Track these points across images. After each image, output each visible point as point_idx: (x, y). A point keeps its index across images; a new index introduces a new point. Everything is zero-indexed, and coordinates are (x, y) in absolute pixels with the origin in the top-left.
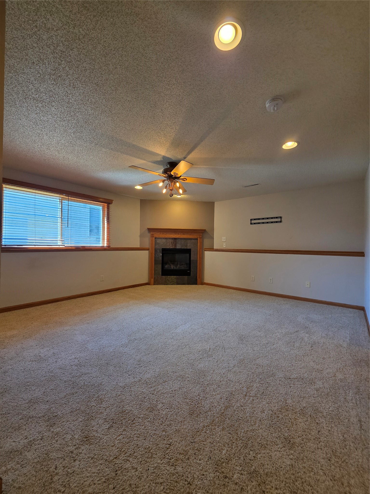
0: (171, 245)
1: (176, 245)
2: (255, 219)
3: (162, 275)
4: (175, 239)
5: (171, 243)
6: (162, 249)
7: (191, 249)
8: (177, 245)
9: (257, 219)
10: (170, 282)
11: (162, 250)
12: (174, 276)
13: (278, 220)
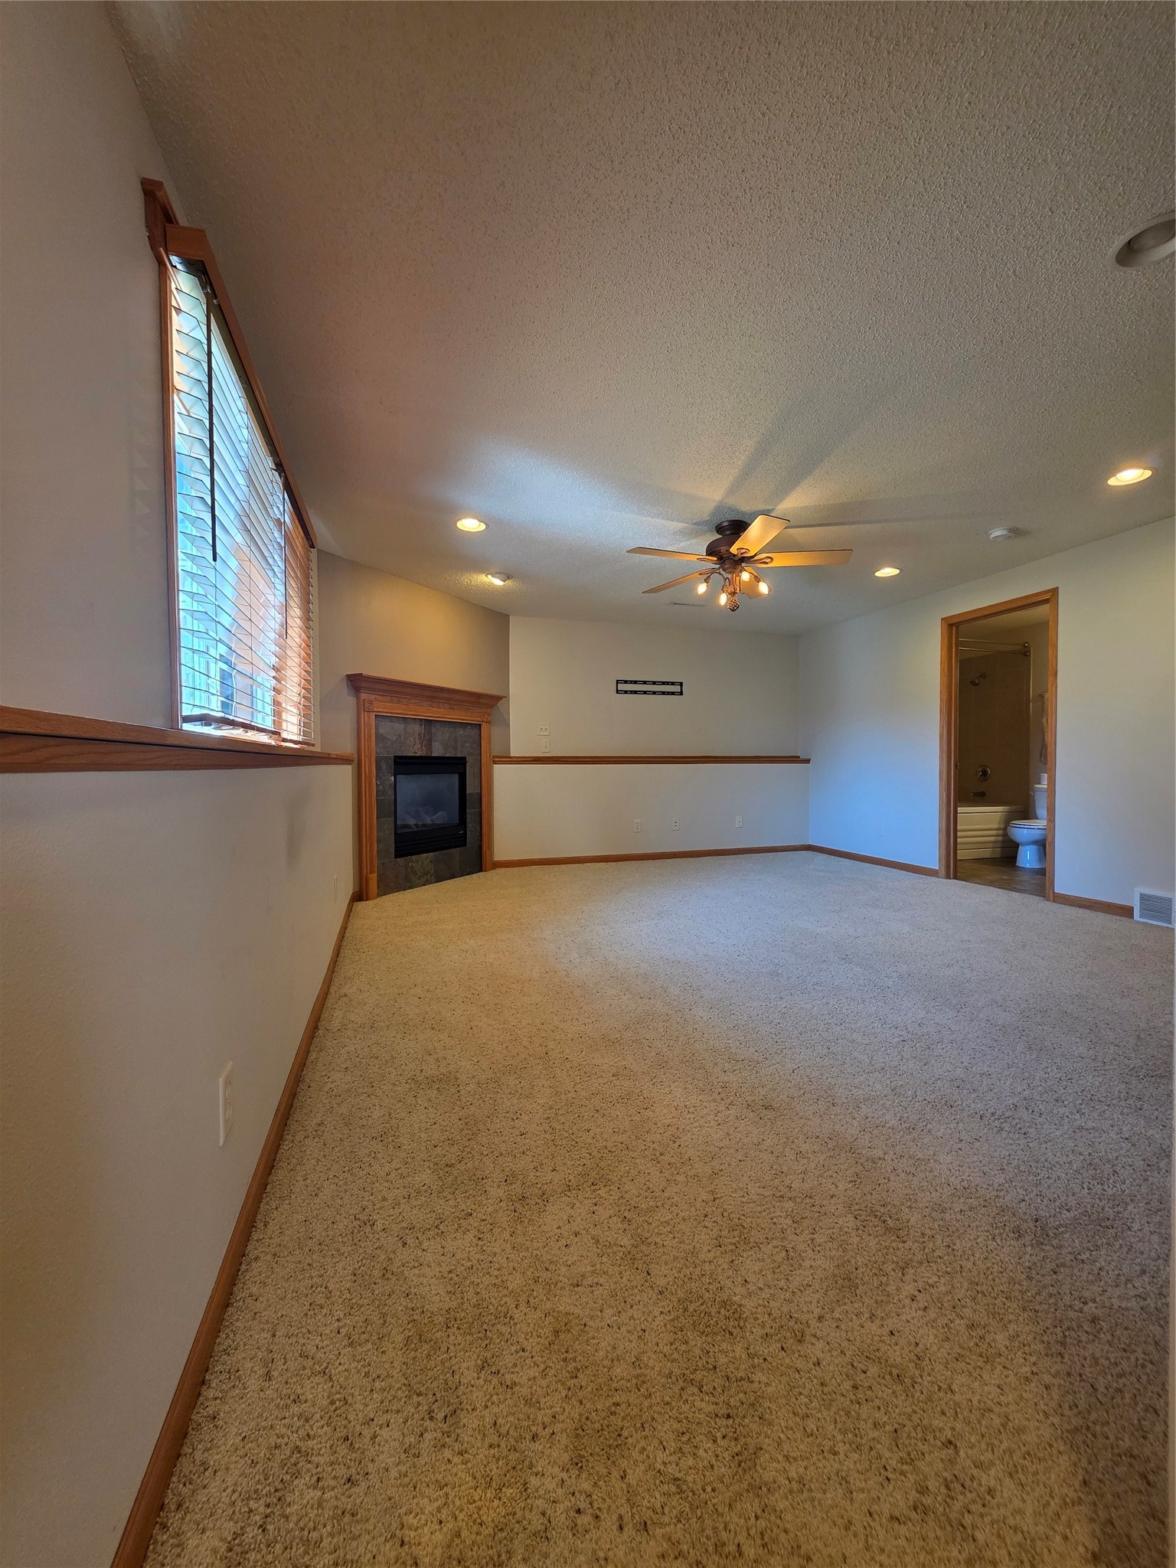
0: (418, 746)
1: (429, 745)
2: (626, 682)
3: (396, 856)
4: (429, 723)
5: (417, 737)
6: (395, 757)
7: (465, 758)
8: (434, 744)
9: (631, 682)
10: (419, 878)
11: (395, 761)
12: (428, 854)
13: (675, 689)
